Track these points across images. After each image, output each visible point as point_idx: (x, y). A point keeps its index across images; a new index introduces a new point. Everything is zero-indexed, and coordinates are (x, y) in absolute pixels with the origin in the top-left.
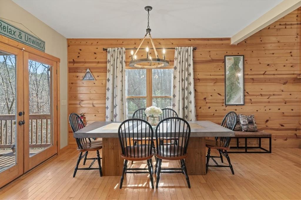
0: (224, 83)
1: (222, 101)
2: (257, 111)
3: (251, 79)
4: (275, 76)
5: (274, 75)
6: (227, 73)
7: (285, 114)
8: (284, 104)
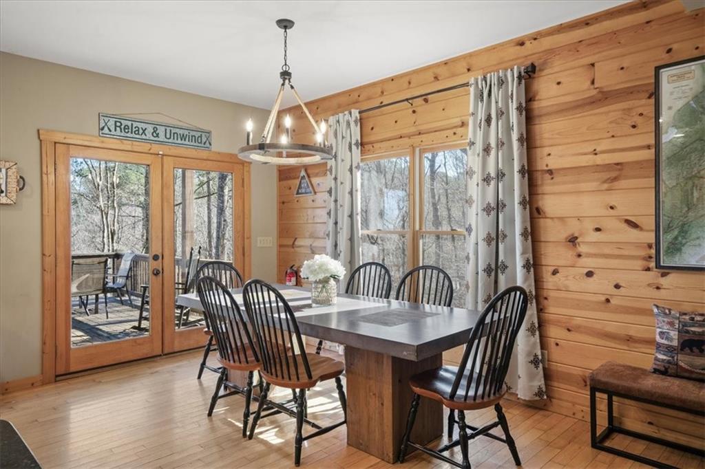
1: (643, 253)
6: (668, 136)
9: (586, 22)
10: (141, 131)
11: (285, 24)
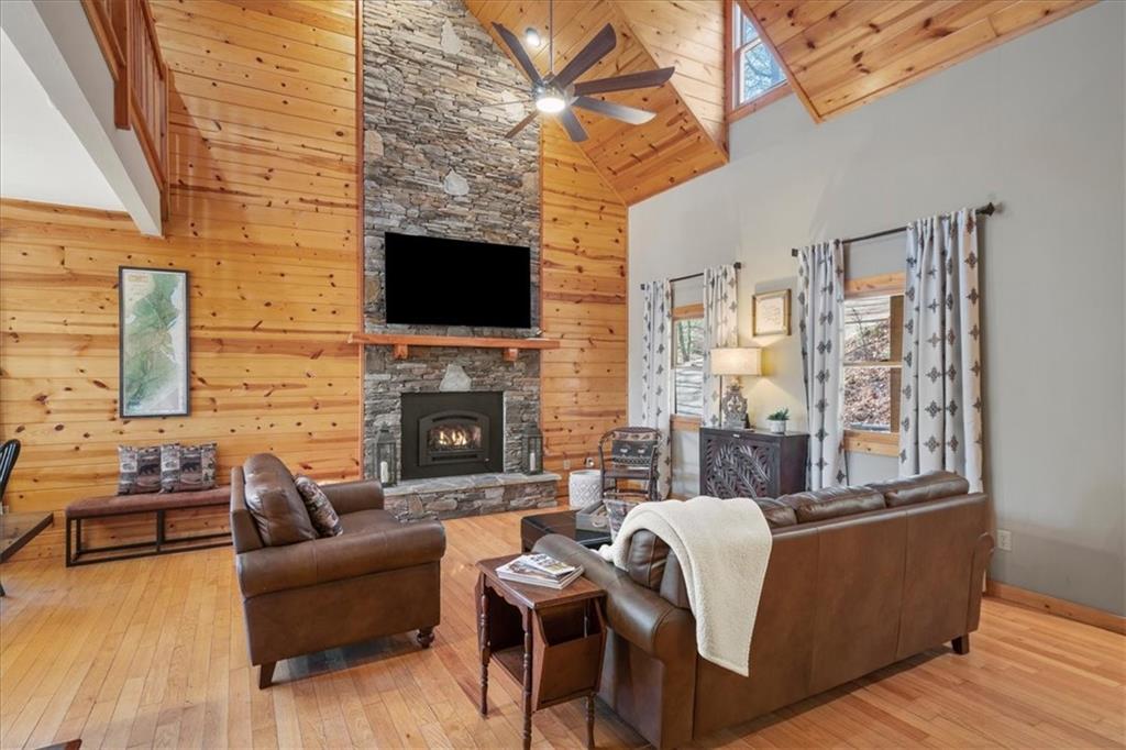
0: (118, 352)
1: (110, 407)
2: (233, 431)
3: (213, 340)
4: (289, 336)
5: (285, 331)
6: (129, 320)
7: (315, 436)
8: (311, 410)
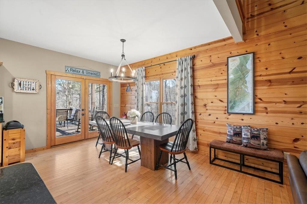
0: (227, 89)
1: (224, 109)
2: (277, 123)
6: (231, 77)
9: (209, 44)
10: (78, 72)
11: (123, 41)
